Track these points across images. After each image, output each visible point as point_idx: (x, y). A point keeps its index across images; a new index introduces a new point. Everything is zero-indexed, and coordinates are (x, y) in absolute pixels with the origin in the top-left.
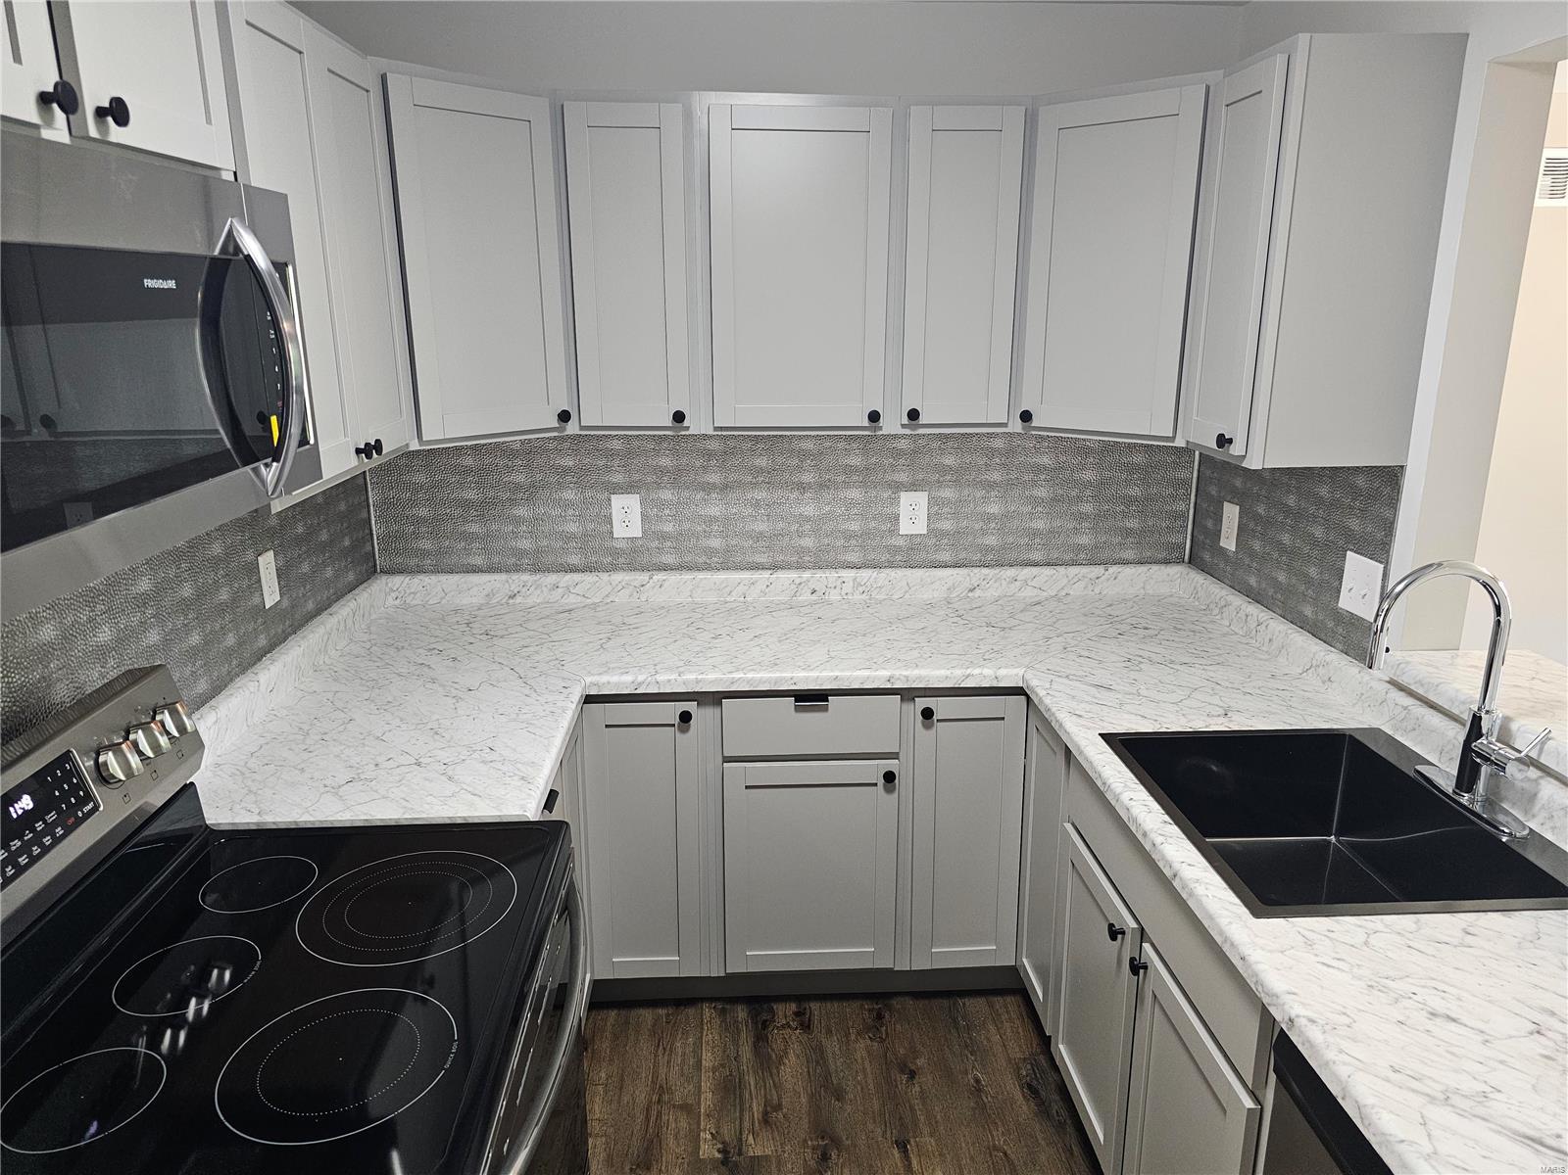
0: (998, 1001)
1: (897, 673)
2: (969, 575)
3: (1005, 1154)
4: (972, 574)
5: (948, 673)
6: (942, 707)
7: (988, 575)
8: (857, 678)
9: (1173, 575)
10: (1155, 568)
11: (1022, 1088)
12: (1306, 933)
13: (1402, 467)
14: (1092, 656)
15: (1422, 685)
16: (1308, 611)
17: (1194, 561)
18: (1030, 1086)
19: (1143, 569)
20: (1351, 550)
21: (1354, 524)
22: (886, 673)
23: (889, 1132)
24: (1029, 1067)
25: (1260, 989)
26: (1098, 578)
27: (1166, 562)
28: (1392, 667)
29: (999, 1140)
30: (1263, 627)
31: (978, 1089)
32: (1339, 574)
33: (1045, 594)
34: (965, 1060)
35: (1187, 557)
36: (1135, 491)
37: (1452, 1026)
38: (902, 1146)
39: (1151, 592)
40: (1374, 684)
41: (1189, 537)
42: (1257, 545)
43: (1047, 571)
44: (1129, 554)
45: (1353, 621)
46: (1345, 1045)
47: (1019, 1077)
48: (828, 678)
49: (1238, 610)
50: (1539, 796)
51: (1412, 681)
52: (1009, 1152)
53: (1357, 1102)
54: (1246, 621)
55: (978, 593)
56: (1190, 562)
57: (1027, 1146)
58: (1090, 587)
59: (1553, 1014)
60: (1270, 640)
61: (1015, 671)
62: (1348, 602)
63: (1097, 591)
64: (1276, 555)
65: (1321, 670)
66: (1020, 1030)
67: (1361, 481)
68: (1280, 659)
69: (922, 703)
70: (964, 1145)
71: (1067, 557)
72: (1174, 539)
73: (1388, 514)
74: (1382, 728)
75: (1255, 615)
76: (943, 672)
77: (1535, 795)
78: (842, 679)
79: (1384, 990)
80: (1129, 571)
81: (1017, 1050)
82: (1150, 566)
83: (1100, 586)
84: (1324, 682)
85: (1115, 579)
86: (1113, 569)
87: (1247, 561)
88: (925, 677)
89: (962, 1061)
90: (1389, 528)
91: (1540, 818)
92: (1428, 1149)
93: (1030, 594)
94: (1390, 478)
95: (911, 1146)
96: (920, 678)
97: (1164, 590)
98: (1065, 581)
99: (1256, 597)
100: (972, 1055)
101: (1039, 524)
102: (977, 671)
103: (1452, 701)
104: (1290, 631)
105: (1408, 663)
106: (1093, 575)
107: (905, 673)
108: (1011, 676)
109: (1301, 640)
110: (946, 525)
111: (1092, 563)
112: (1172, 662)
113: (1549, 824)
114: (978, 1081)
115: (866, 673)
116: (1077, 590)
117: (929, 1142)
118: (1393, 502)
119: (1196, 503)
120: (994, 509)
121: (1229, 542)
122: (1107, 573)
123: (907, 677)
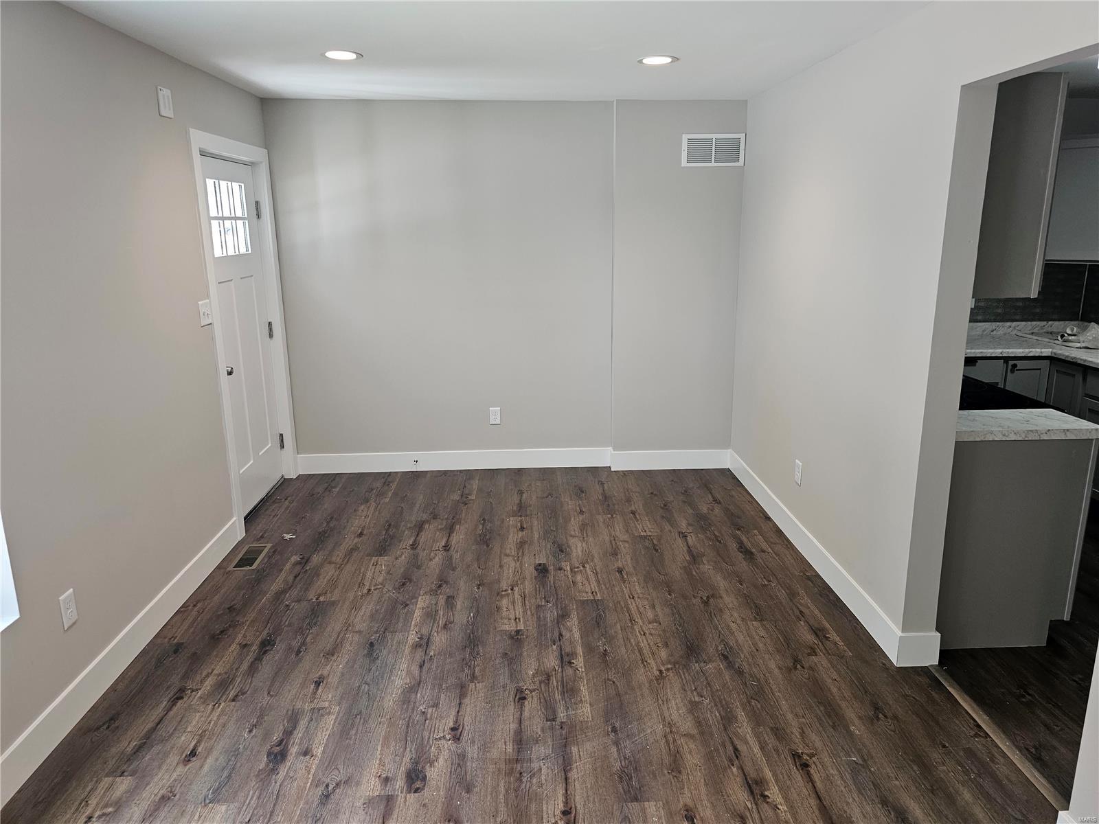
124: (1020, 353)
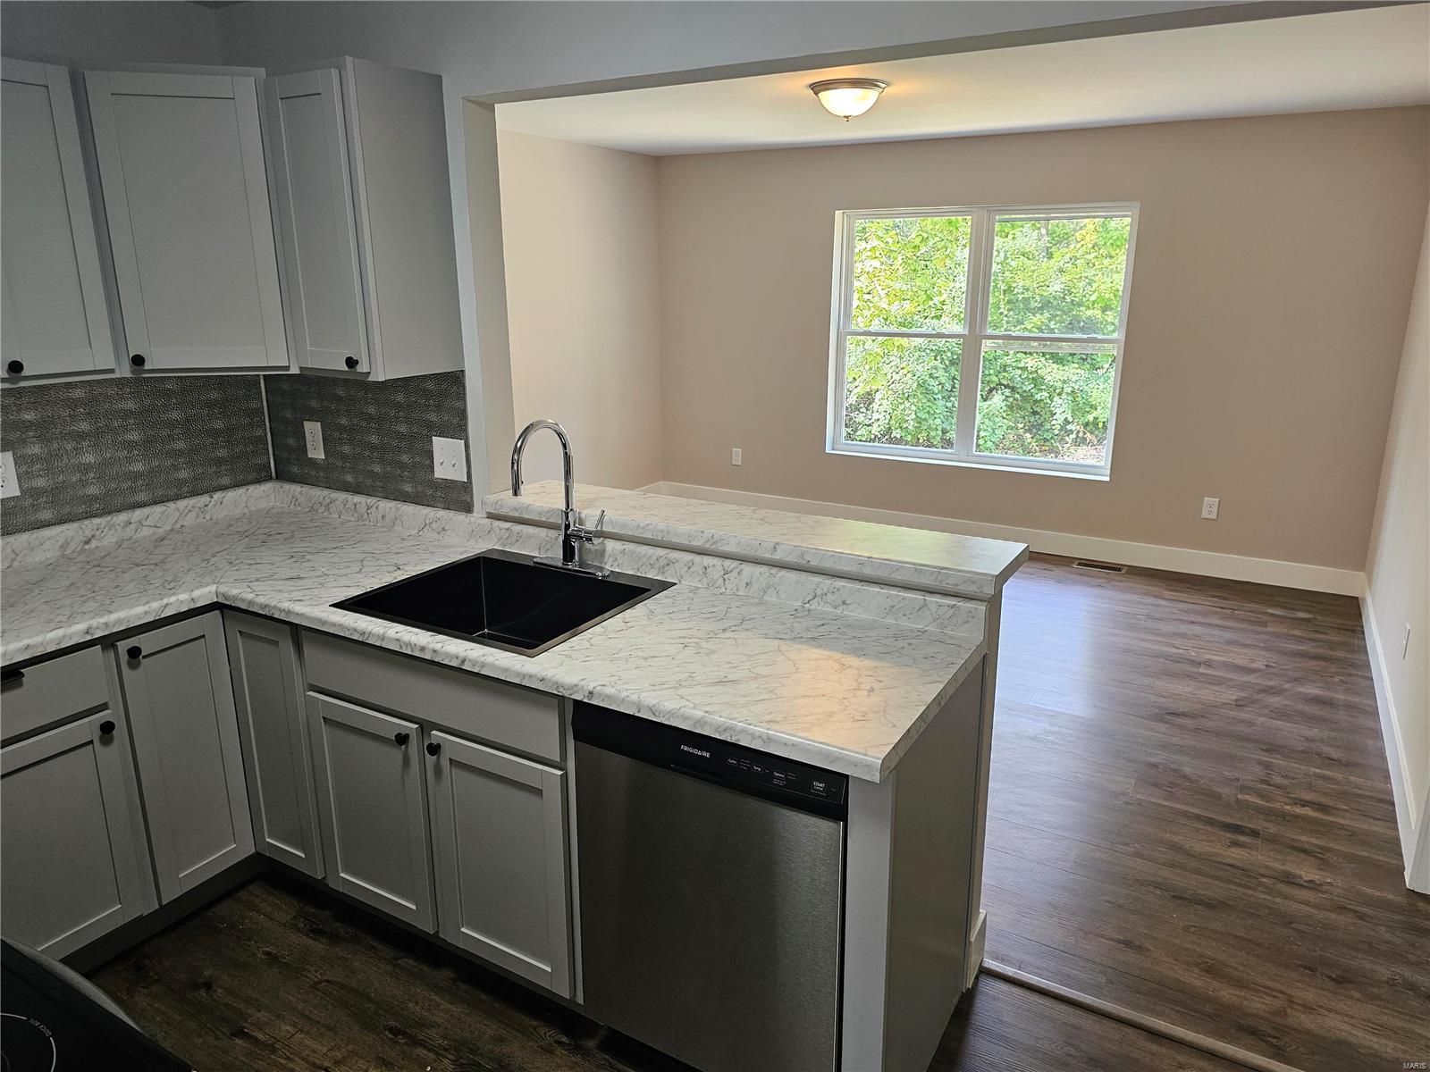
0: (243, 895)
1: (94, 622)
2: (81, 528)
3: (328, 981)
4: (84, 527)
5: (146, 608)
6: (145, 642)
7: (101, 524)
8: (52, 640)
9: (268, 491)
10: (251, 488)
11: (308, 936)
12: (564, 653)
13: (463, 371)
14: (259, 561)
15: (517, 510)
16: (408, 488)
17: (283, 476)
18: (313, 931)
19: (241, 491)
20: (435, 436)
21: (433, 417)
22: (82, 627)
23: (219, 1033)
24: (302, 919)
25: (561, 689)
26: (206, 506)
27: (258, 481)
28: (492, 505)
29: (317, 977)
30: (374, 509)
31: (272, 959)
32: (430, 455)
33: (160, 530)
34: (247, 948)
35: (274, 474)
36: (218, 425)
37: (656, 659)
38: (240, 1033)
39: (253, 508)
40: (481, 521)
41: (271, 457)
42: (346, 449)
43: (158, 509)
44: (226, 481)
45: (449, 485)
46: (626, 687)
47: (299, 930)
48: (20, 650)
49: (345, 503)
50: (607, 549)
51: (509, 510)
52: (329, 979)
53: (648, 707)
54: (355, 509)
55: (94, 544)
56: (277, 478)
57: (339, 966)
58: (201, 515)
59: (684, 637)
60: (383, 517)
61: (207, 589)
62: (440, 472)
63: (208, 517)
64: (367, 453)
65: (434, 525)
66: (277, 902)
67: (430, 386)
68: (396, 528)
69: (123, 646)
70: (291, 998)
71: (171, 493)
72: (259, 461)
73: (459, 404)
74: (495, 547)
75: (364, 502)
76: (140, 610)
77: (604, 551)
78: (35, 646)
79: (618, 659)
80: (230, 495)
81: (285, 915)
82: (245, 488)
83: (210, 513)
84: (439, 533)
85: (221, 503)
86: (217, 496)
87: (340, 464)
88: (124, 619)
89: (245, 950)
90: (463, 414)
91: (610, 563)
92: (692, 705)
93: (148, 533)
94: (455, 380)
95: (246, 1028)
96: (119, 621)
97: (263, 505)
98: (177, 514)
99: (357, 490)
100: (250, 941)
101: (138, 467)
102: (173, 599)
103: (540, 513)
104: (399, 506)
105: (501, 500)
106: (201, 504)
107: (103, 620)
108: (205, 595)
109: (409, 509)
110: (40, 483)
111: (194, 494)
112: (325, 549)
113: (615, 564)
114: (268, 954)
115: (60, 632)
116: (189, 520)
117: (263, 1016)
118: (462, 396)
119: (271, 428)
120: (89, 458)
121: (317, 452)
122: (213, 500)
123: (106, 624)
124: (138, 616)
